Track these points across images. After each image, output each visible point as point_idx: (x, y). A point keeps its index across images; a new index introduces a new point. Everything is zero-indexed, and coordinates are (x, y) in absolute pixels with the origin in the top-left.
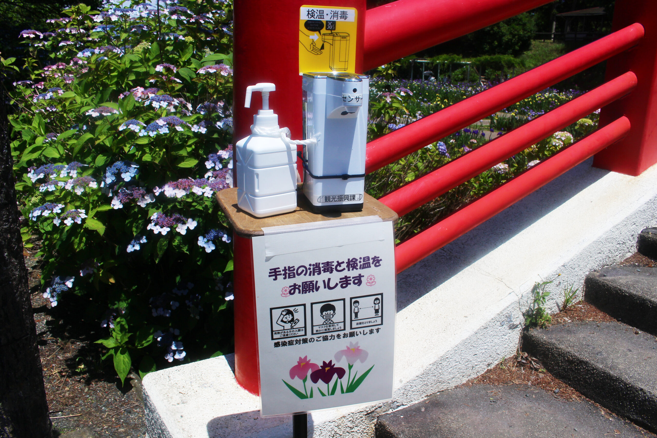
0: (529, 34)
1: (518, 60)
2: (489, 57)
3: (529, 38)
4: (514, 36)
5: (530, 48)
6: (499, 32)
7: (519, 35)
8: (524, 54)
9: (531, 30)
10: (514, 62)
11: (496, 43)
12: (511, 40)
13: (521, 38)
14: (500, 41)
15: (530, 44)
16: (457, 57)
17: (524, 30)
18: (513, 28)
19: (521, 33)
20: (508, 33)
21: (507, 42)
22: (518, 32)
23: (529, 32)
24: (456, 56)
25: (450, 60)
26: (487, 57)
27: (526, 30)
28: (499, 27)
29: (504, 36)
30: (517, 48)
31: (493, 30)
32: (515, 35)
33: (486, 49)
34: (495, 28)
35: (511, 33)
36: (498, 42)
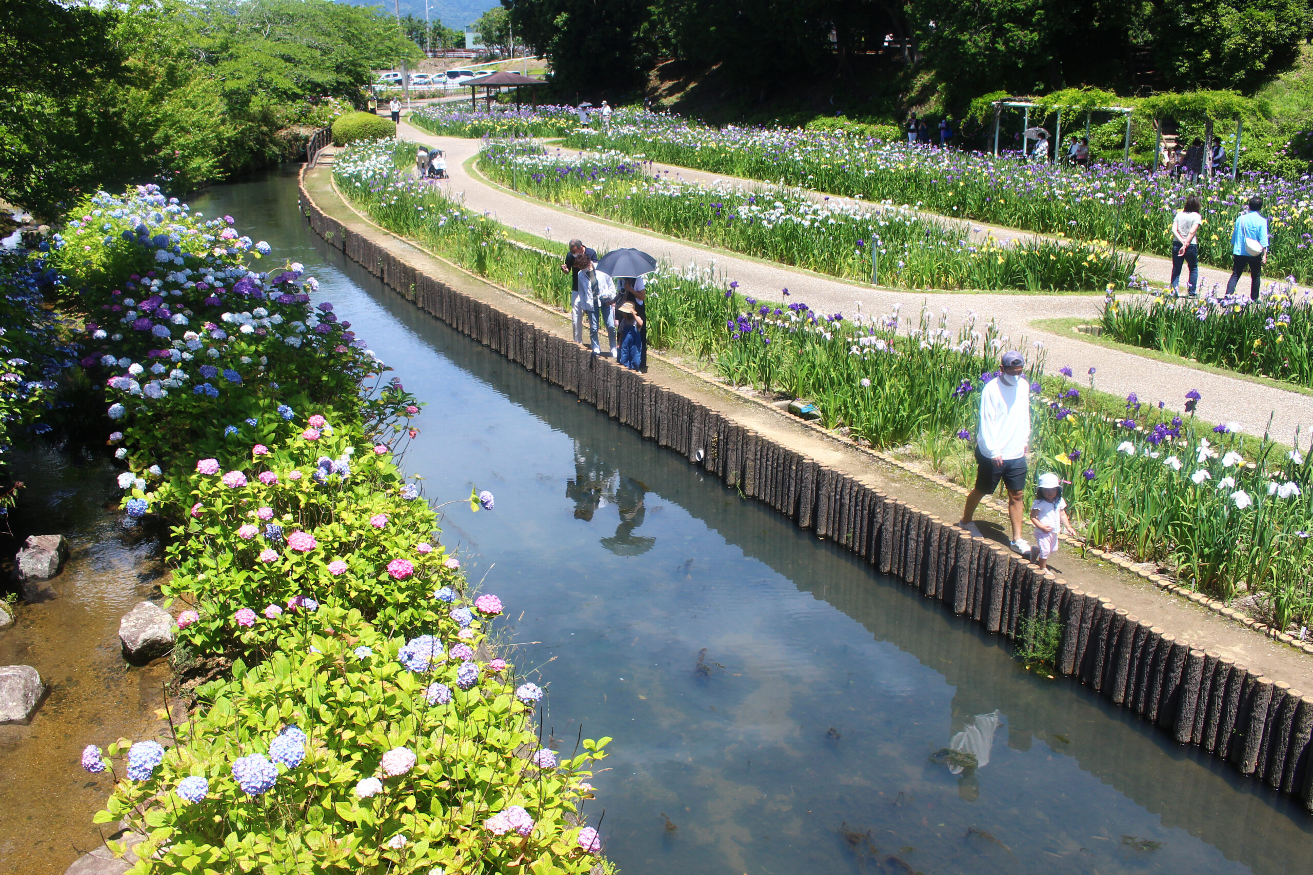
0: (1294, 28)
1: (1251, 103)
2: (1179, 96)
3: (1295, 37)
4: (1253, 36)
5: (1295, 64)
6: (1214, 29)
7: (1266, 34)
8: (1278, 78)
9: (1299, 20)
10: (1240, 110)
11: (1208, 56)
12: (1246, 46)
13: (1269, 41)
14: (1216, 49)
15: (1297, 53)
16: (1103, 94)
17: (1280, 20)
18: (1251, 17)
19: (1273, 29)
20: (1237, 29)
21: (1234, 54)
22: (1264, 25)
23: (1292, 24)
24: (1098, 93)
25: (1084, 102)
26: (1174, 97)
27: (1286, 21)
28: (1216, 17)
29: (1229, 36)
30: (1260, 65)
31: (1201, 24)
32: (1257, 34)
33: (1182, 70)
34: (1207, 19)
35: (1245, 30)
36: (1211, 52)
